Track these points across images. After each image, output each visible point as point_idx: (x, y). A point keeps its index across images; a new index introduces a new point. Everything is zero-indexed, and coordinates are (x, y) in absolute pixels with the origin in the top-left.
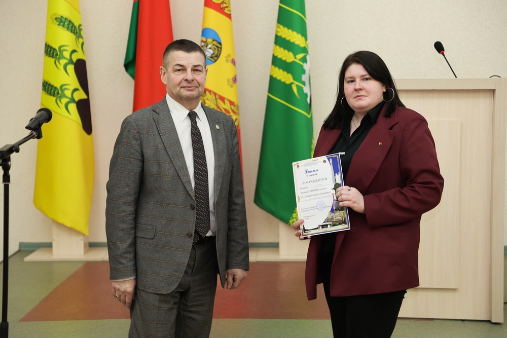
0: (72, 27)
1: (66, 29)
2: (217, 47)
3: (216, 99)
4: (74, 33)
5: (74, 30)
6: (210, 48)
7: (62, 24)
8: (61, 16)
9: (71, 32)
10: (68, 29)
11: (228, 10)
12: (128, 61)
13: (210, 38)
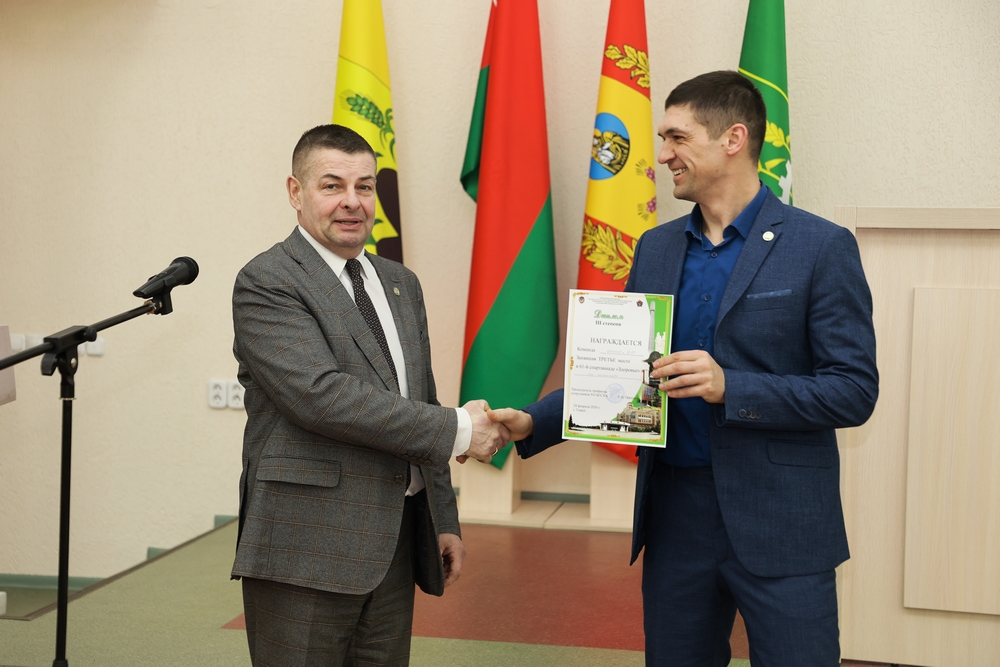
0: (374, 114)
1: (363, 117)
2: (621, 146)
3: (616, 240)
4: (377, 124)
5: (378, 118)
6: (608, 149)
7: (357, 108)
8: (357, 95)
9: (373, 122)
10: (366, 116)
11: (644, 81)
12: (467, 172)
13: (608, 131)
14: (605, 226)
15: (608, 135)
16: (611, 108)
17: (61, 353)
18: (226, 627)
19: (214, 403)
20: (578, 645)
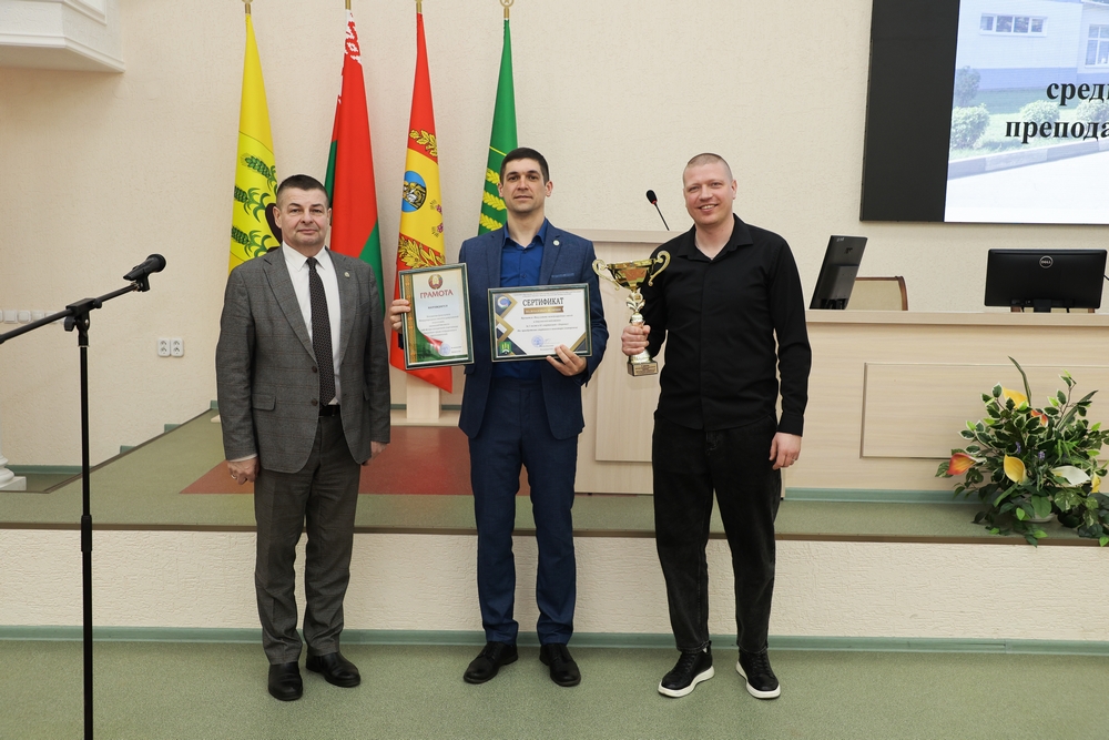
0: (264, 169)
1: (257, 171)
2: (421, 192)
4: (266, 175)
5: (266, 172)
6: (413, 193)
7: (252, 165)
8: (252, 157)
9: (263, 174)
10: (259, 170)
11: (434, 153)
13: (413, 182)
14: (413, 241)
15: (413, 185)
16: (414, 168)
17: (78, 317)
18: (181, 493)
19: (162, 354)
20: (407, 493)
